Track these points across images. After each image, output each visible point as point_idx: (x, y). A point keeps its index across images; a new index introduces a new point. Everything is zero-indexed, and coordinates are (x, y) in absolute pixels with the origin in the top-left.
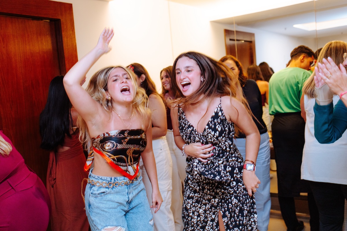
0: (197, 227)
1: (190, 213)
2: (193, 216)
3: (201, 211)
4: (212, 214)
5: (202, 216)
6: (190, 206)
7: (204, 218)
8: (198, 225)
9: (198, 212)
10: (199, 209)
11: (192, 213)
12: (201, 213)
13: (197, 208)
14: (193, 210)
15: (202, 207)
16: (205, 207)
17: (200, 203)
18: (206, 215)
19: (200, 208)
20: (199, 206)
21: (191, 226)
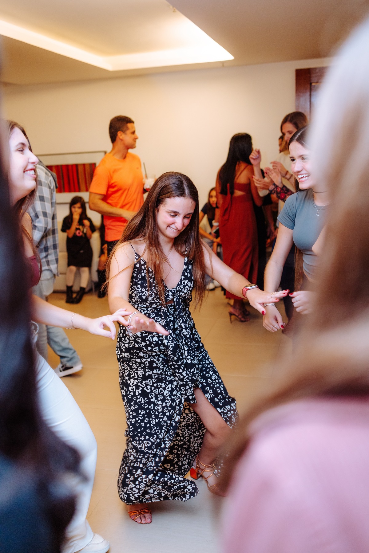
0: (163, 418)
1: (152, 398)
2: (156, 402)
3: (166, 393)
5: (168, 400)
6: (151, 389)
7: (170, 403)
8: (164, 414)
9: (163, 394)
10: (163, 391)
11: (154, 398)
12: (167, 396)
13: (161, 390)
14: (155, 394)
15: (167, 388)
16: (172, 386)
17: (164, 381)
18: (173, 397)
19: (164, 389)
20: (163, 386)
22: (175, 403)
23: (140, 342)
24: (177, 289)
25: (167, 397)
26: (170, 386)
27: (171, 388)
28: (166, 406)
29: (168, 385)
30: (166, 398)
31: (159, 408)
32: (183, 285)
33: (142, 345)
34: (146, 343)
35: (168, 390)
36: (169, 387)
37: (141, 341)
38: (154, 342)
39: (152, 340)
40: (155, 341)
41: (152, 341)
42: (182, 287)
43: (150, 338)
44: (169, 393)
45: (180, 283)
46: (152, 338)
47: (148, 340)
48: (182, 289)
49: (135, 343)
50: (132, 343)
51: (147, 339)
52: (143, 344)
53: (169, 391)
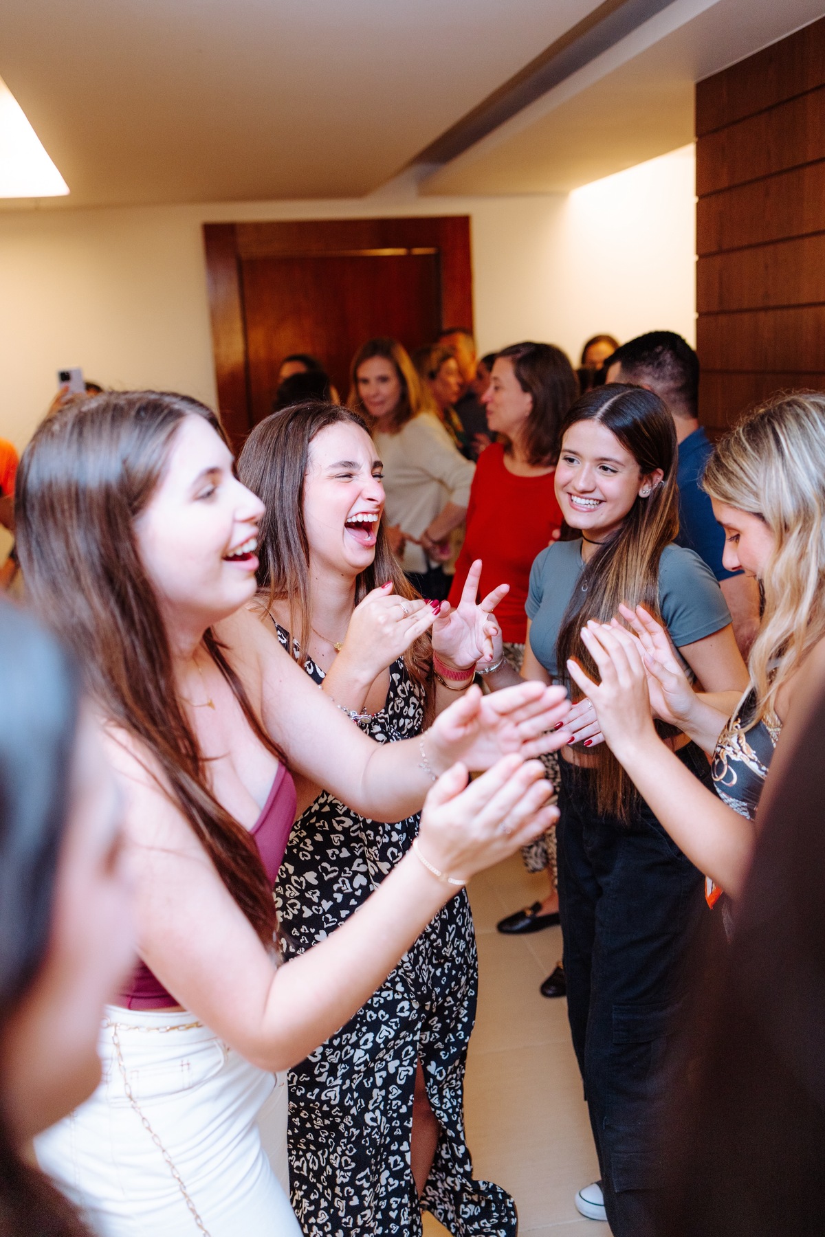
4: (389, 1059)
10: (352, 1051)
12: (359, 1062)
15: (361, 1042)
16: (375, 1037)
18: (371, 1066)
19: (356, 1046)
20: (354, 1039)
21: (320, 1115)
22: (372, 1079)
23: (316, 900)
24: (390, 712)
25: (358, 1066)
26: (370, 1036)
27: (372, 1042)
28: (350, 1089)
29: (364, 1034)
30: (356, 1068)
31: (333, 1095)
32: (403, 698)
33: (324, 910)
34: (334, 900)
35: (365, 1047)
36: (367, 1040)
37: (320, 898)
38: (357, 890)
39: (352, 886)
40: (361, 887)
41: (350, 890)
42: (399, 703)
43: (344, 882)
44: (365, 1055)
45: (392, 694)
46: (351, 880)
47: (340, 890)
48: (402, 708)
49: (301, 906)
50: (293, 905)
51: (335, 887)
52: (326, 905)
53: (366, 1051)
